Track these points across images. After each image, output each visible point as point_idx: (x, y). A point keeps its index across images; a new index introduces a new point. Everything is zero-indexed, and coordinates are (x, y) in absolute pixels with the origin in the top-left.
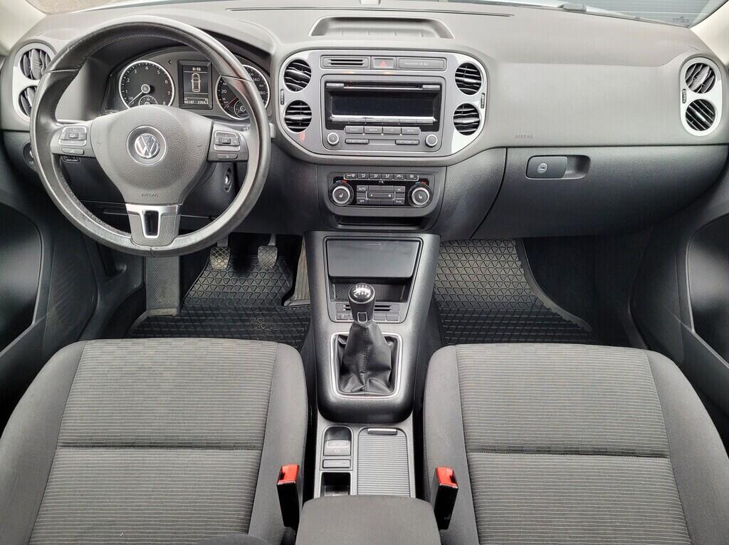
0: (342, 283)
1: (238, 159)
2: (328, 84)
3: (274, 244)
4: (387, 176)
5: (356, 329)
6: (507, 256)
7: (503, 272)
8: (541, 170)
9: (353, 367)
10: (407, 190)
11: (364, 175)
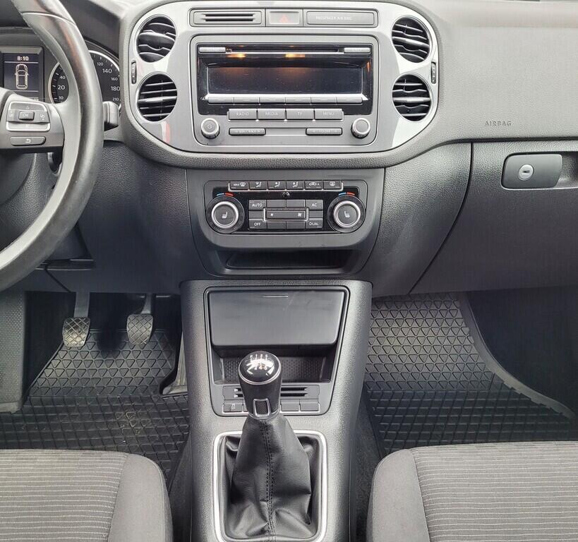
0: (231, 355)
1: (46, 145)
2: (202, 49)
3: (149, 312)
4: (295, 184)
5: (253, 427)
6: (450, 322)
7: (446, 342)
8: (524, 176)
9: (250, 490)
10: (326, 204)
11: (259, 184)
